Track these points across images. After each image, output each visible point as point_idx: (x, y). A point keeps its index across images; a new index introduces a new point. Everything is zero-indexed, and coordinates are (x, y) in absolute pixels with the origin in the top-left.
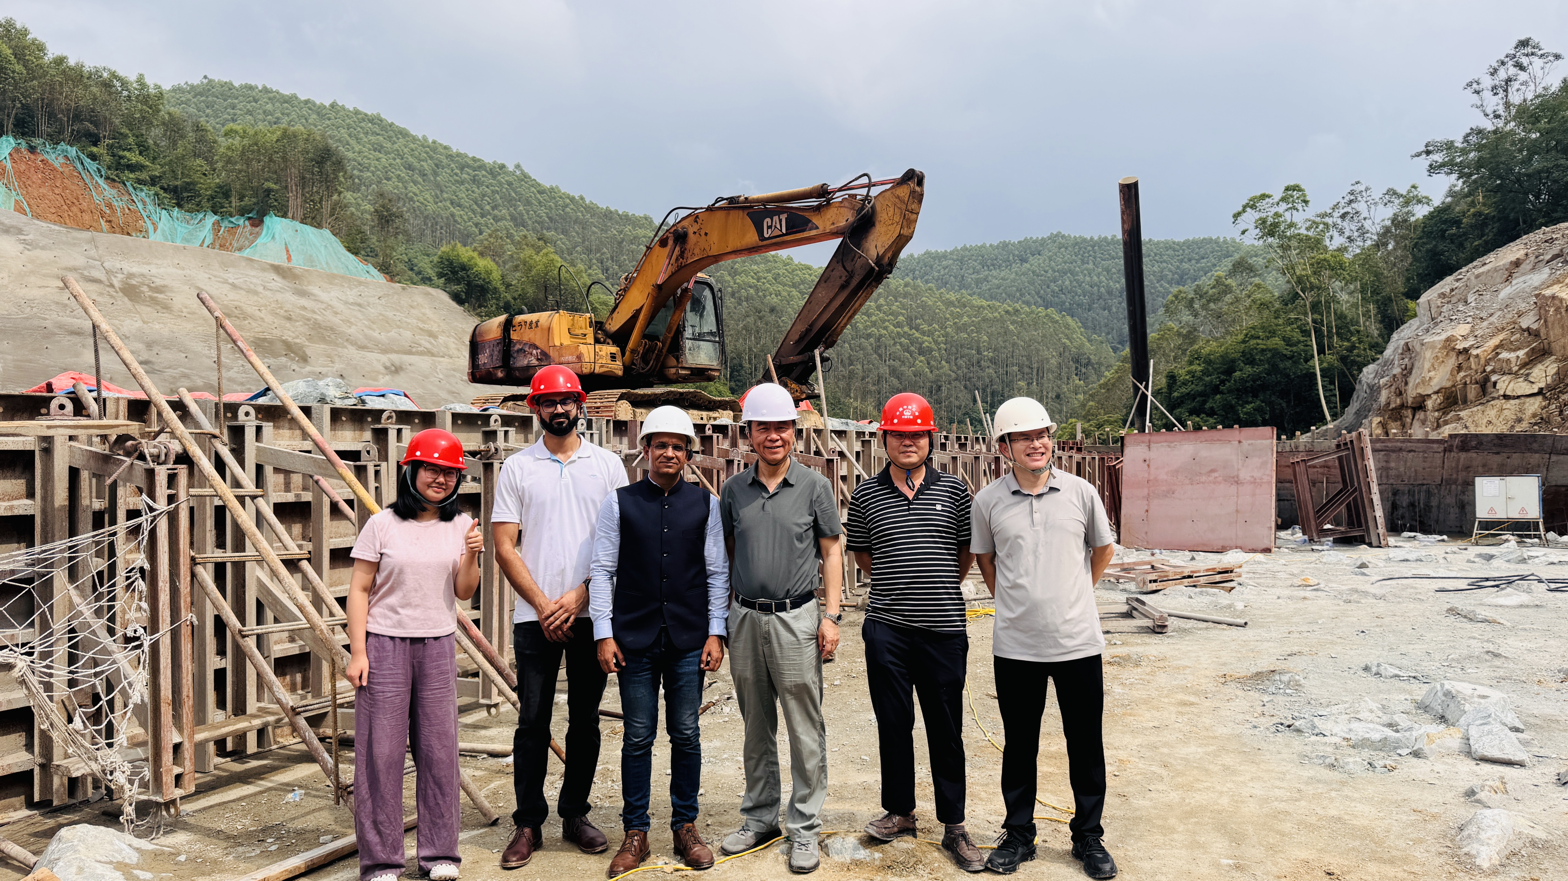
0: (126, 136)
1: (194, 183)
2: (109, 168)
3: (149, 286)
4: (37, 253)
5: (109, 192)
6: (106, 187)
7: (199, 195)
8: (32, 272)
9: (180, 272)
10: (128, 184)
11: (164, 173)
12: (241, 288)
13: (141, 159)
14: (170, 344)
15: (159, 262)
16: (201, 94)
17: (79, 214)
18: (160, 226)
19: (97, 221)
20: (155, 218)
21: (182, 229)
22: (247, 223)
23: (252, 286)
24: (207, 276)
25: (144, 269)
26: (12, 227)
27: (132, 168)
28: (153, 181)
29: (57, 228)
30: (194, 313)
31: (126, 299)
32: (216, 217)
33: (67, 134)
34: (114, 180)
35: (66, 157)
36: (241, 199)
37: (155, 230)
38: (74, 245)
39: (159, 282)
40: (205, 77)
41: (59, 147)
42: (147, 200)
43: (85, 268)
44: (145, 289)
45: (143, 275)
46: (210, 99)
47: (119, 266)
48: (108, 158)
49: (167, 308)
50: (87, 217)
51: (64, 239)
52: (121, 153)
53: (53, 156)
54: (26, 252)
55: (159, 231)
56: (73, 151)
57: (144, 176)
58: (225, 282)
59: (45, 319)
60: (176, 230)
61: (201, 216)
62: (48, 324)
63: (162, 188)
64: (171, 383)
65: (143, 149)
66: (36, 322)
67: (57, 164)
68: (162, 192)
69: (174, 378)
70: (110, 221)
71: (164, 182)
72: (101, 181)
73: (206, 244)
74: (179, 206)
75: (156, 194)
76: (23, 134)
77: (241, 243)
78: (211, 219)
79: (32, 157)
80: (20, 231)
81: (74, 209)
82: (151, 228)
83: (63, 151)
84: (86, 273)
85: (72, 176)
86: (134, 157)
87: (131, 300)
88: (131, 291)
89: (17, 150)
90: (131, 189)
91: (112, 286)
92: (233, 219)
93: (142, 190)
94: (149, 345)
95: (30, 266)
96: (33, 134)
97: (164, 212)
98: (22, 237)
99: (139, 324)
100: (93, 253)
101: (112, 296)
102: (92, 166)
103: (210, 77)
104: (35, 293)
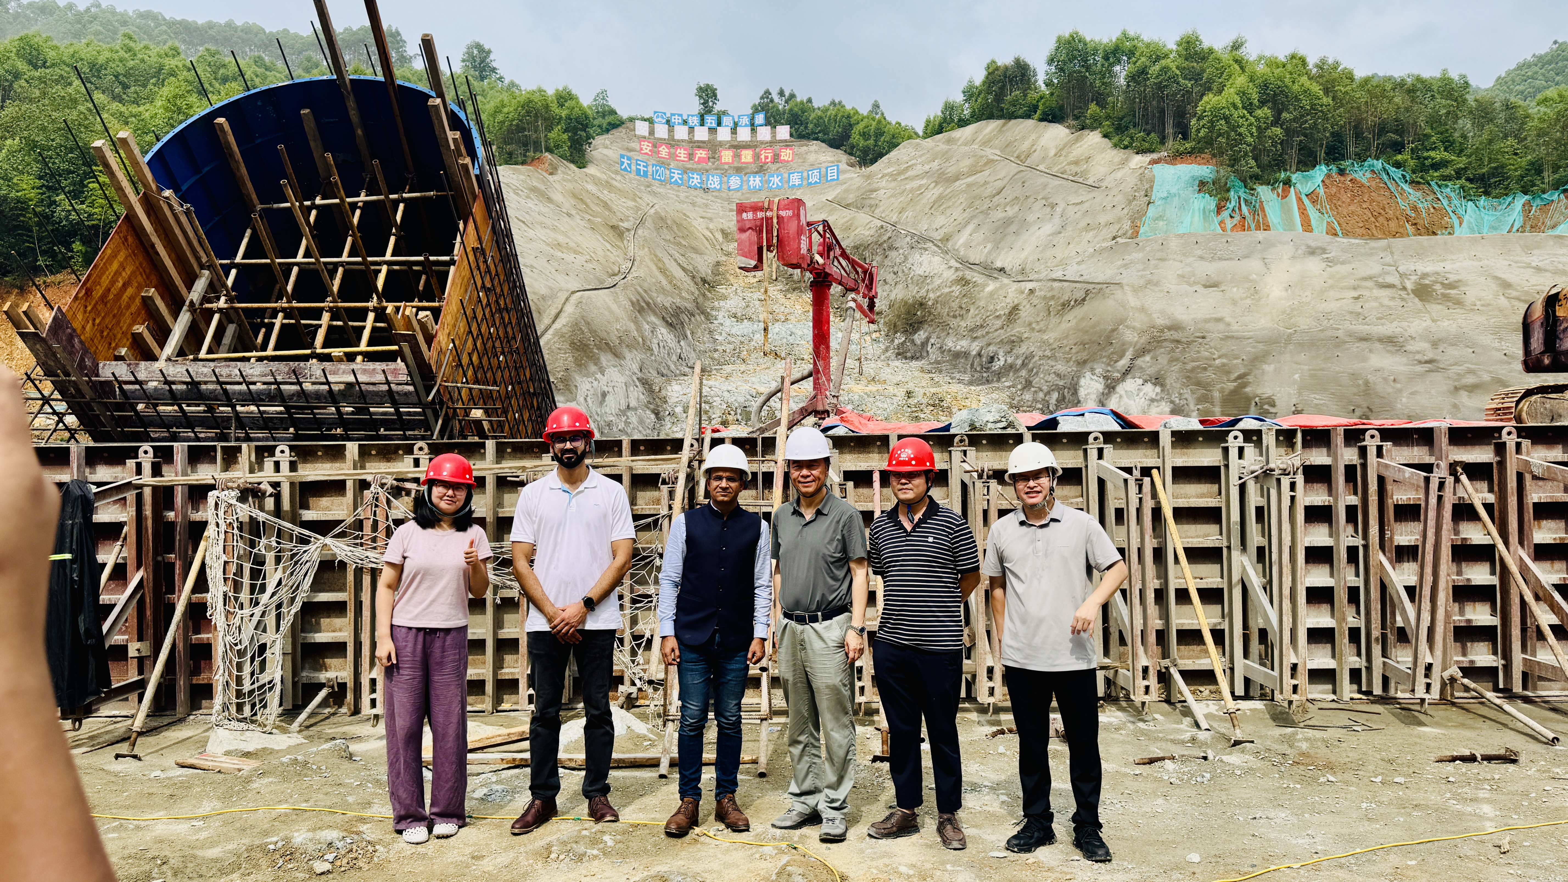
0: (1430, 136)
1: (1503, 166)
2: (1414, 172)
3: (1442, 284)
4: (1338, 268)
5: (1413, 194)
6: (1411, 191)
7: (1507, 178)
8: (1332, 287)
9: (1477, 264)
10: (1432, 183)
11: (1470, 163)
12: (1546, 271)
13: (1446, 155)
14: (1455, 341)
15: (1454, 257)
16: (1549, 63)
17: (1386, 223)
18: (1466, 218)
19: (1403, 226)
20: (1461, 211)
21: (1488, 217)
22: (1562, 196)
23: (1560, 266)
24: (1507, 263)
25: (1438, 267)
26: (1317, 248)
27: (1436, 166)
28: (1459, 174)
29: (1357, 241)
30: (1489, 305)
31: (1417, 300)
32: (1527, 197)
33: (1373, 149)
34: (1419, 183)
35: (1373, 171)
36: (1555, 172)
37: (1461, 224)
38: (1371, 254)
39: (1453, 278)
40: (1555, 42)
41: (1366, 164)
42: (1452, 195)
43: (1380, 275)
44: (1438, 287)
45: (1437, 273)
46: (1560, 64)
47: (1413, 268)
48: (1412, 163)
49: (1459, 303)
50: (1393, 224)
51: (1362, 250)
52: (1425, 154)
53: (1361, 173)
54: (1329, 269)
55: (1464, 224)
56: (1378, 164)
57: (1449, 171)
58: (1529, 266)
59: (1338, 329)
60: (1482, 219)
61: (1510, 199)
62: (1340, 333)
63: (1468, 179)
64: (1456, 380)
65: (1448, 144)
66: (1329, 333)
67: (1364, 181)
68: (1468, 184)
69: (1459, 374)
70: (1415, 224)
71: (1470, 174)
72: (1406, 187)
73: (1515, 229)
74: (1487, 193)
75: (1462, 187)
76: (1335, 160)
77: (1554, 220)
78: (1521, 200)
79: (1342, 179)
80: (1324, 251)
81: (1381, 219)
82: (1456, 222)
83: (1370, 166)
84: (1380, 280)
85: (1378, 188)
86: (1437, 155)
87: (1421, 300)
88: (1423, 292)
89: (1328, 176)
90: (1436, 188)
91: (1404, 288)
92: (1545, 196)
93: (1447, 186)
94: (1435, 344)
95: (1330, 282)
96: (1343, 157)
97: (1470, 203)
98: (1325, 256)
99: (1429, 322)
100: (1388, 259)
101: (1403, 299)
102: (1396, 173)
103: (1560, 41)
104: (1333, 306)
